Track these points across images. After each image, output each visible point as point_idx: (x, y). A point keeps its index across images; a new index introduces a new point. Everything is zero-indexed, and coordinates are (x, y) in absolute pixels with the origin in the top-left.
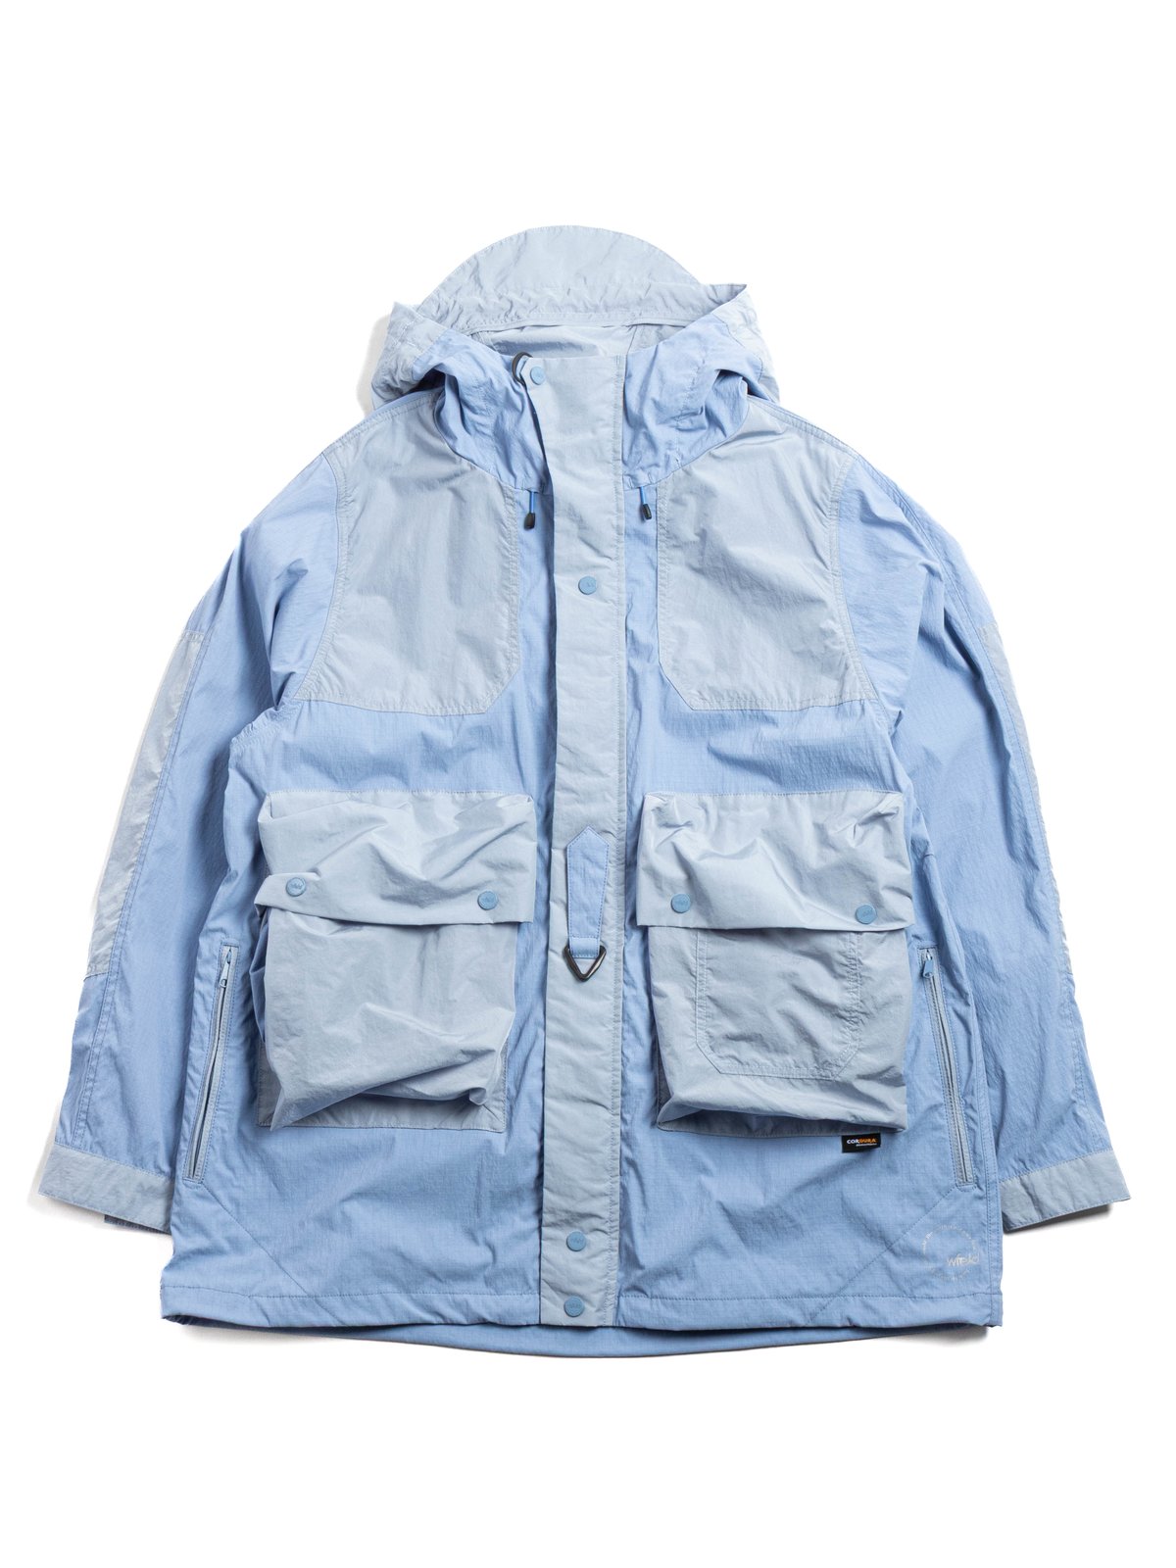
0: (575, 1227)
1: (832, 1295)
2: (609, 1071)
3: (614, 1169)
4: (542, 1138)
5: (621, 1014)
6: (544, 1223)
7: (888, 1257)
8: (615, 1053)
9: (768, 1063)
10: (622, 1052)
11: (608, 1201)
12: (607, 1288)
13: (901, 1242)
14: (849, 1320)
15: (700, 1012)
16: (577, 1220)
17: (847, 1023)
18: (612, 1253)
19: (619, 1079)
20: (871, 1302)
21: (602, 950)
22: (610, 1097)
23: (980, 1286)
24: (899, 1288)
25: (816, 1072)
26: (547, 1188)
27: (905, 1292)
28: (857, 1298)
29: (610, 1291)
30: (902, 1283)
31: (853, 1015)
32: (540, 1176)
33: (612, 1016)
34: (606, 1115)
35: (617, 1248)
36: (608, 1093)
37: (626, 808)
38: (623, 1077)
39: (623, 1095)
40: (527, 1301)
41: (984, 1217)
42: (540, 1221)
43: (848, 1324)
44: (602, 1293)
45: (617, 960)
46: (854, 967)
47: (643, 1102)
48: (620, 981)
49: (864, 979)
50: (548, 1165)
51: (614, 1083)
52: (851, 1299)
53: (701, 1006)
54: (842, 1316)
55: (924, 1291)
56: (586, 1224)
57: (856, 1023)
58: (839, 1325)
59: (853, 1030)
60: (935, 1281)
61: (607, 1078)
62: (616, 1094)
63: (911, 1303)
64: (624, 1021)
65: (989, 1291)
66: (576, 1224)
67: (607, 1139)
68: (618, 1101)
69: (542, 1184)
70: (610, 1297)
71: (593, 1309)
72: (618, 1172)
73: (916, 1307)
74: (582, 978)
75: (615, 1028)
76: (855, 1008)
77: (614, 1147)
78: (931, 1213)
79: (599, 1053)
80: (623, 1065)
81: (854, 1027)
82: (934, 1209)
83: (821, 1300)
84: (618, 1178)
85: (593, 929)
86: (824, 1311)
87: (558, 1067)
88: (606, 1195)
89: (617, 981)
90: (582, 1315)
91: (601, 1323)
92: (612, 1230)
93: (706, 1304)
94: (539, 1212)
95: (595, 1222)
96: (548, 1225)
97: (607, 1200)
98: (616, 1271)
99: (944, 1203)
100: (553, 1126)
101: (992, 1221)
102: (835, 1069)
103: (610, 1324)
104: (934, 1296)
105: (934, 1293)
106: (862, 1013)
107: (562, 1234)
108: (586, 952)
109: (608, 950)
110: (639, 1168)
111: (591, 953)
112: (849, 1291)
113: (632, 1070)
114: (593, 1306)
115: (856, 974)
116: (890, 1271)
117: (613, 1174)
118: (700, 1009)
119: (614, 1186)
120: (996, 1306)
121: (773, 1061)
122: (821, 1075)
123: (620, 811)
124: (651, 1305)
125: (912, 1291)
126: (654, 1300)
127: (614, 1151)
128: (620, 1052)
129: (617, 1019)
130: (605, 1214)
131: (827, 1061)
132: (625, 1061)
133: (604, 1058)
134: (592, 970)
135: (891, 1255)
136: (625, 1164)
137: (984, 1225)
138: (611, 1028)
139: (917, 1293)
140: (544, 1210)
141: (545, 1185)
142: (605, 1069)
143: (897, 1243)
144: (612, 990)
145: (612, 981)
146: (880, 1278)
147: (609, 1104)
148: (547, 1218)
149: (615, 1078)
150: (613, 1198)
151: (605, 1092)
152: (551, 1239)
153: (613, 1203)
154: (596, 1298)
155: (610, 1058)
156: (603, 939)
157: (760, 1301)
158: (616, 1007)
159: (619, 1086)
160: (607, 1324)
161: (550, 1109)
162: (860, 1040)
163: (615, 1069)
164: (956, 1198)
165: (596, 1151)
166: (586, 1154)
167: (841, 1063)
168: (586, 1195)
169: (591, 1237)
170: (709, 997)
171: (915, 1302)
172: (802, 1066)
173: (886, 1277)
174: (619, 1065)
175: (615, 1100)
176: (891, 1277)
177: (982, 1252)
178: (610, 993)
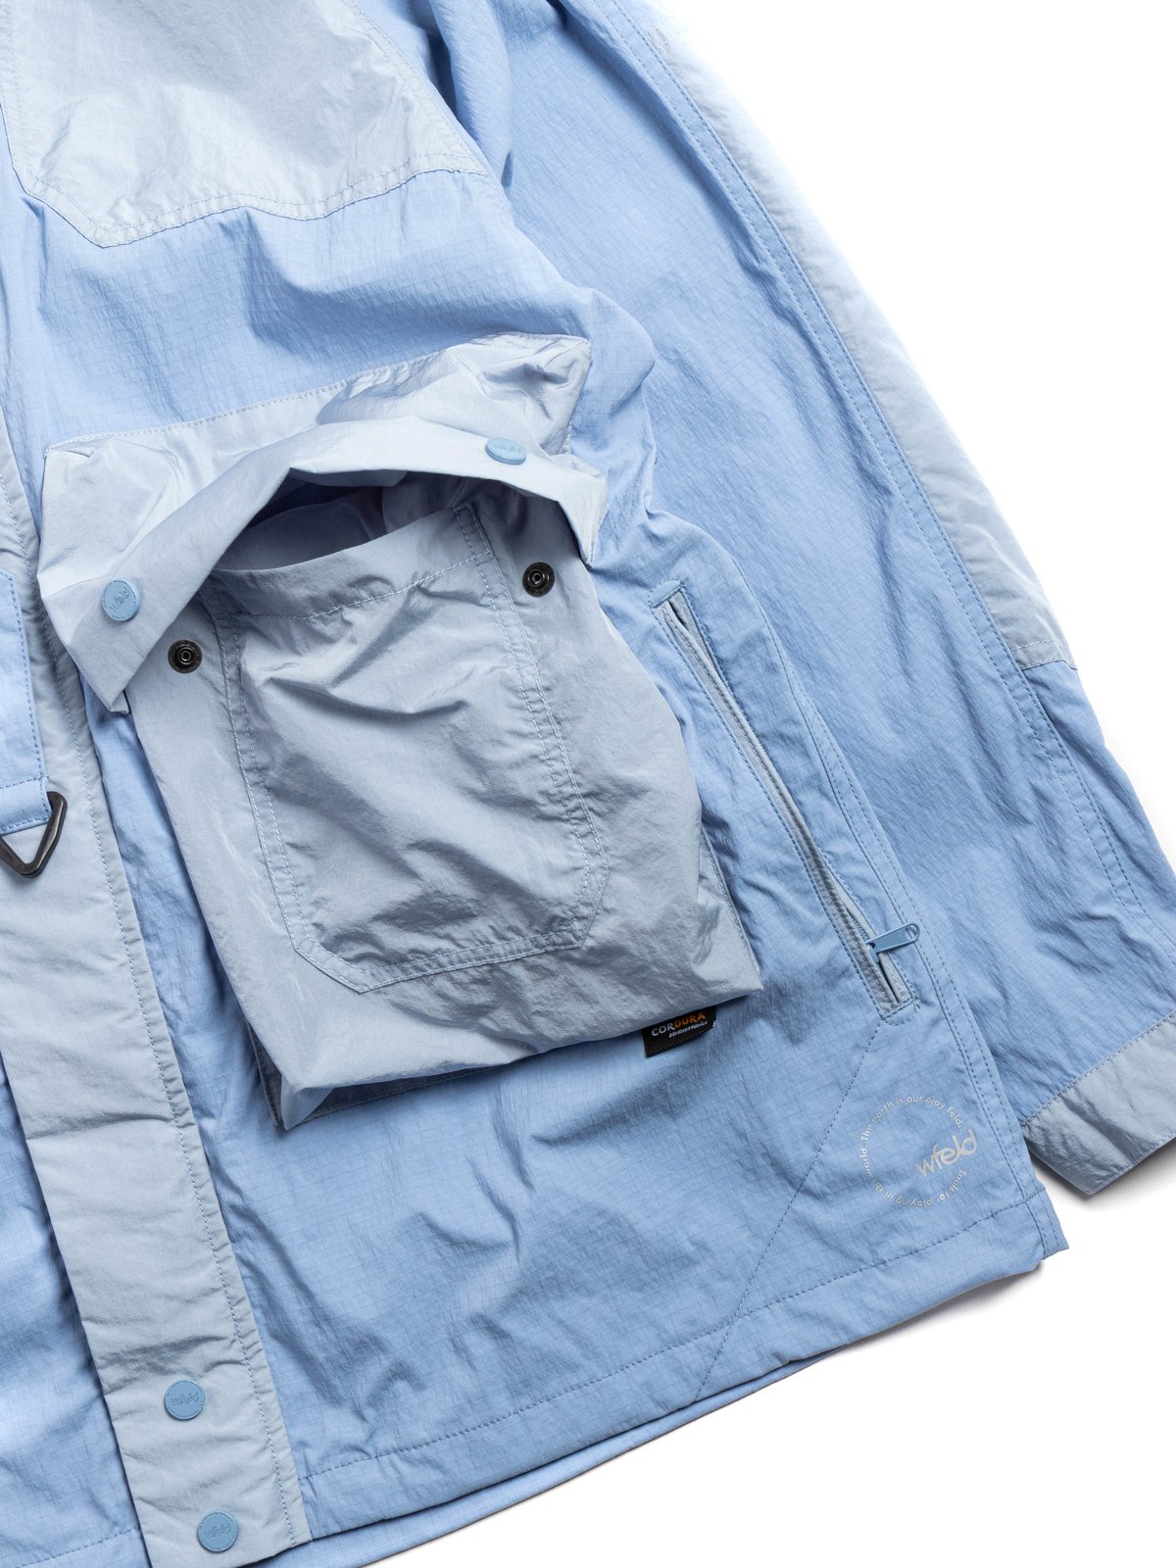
0: (172, 1372)
1: (727, 1322)
2: (147, 1046)
3: (215, 1234)
4: (46, 1220)
5: (136, 924)
6: (105, 1387)
7: (804, 1206)
8: (148, 1006)
9: (445, 944)
10: (162, 1000)
11: (224, 1300)
12: (277, 1469)
13: (819, 1170)
14: (777, 1356)
15: (281, 880)
16: (172, 1360)
17: (568, 827)
18: (264, 1398)
19: (172, 1058)
20: (804, 1304)
21: (56, 800)
22: (163, 1095)
23: (998, 1193)
24: (846, 1255)
25: (543, 940)
26: (90, 1319)
27: (861, 1260)
28: (776, 1307)
29: (284, 1474)
30: (851, 1246)
31: (572, 804)
32: (67, 1294)
33: (118, 934)
34: (168, 1132)
35: (270, 1386)
36: (158, 1091)
37: (22, 489)
38: (177, 1051)
39: (189, 1085)
40: (117, 1552)
41: (955, 1056)
42: (98, 1383)
43: (777, 1363)
44: (269, 1485)
45: (95, 814)
46: (537, 707)
47: (230, 1090)
48: (112, 856)
49: (568, 726)
50: (77, 1273)
51: (164, 1067)
52: (765, 1314)
53: (280, 868)
54: (759, 1353)
55: (898, 1241)
56: (192, 1360)
57: (584, 819)
58: (760, 1372)
59: (584, 836)
60: (910, 1216)
61: (143, 1064)
62: (172, 1087)
63: (882, 1277)
64: (147, 937)
65: (1019, 1198)
66: (172, 1366)
67: (182, 1181)
68: (183, 1099)
69: (76, 1311)
70: (287, 1485)
71: (257, 1524)
72: (224, 1237)
73: (893, 1282)
74: (28, 873)
75: (132, 957)
76: (568, 790)
77: (202, 1192)
78: (854, 1090)
79: (113, 1018)
80: (170, 1025)
81: (583, 828)
82: (857, 1082)
83: (706, 1339)
84: (229, 1250)
85: (27, 763)
86: (721, 1358)
87: (33, 1072)
88: (214, 1290)
89: (107, 859)
90: (239, 1544)
91: (287, 1543)
92: (249, 1353)
93: (489, 1434)
94: (89, 1365)
95: (210, 1351)
96: (115, 1388)
97: (219, 1300)
98: (283, 1431)
99: (870, 1060)
100: (63, 1193)
101: (972, 1059)
102: (577, 925)
103: (307, 1537)
104: (919, 1246)
105: (918, 1241)
106: (586, 796)
107: (151, 1392)
108: (23, 815)
109: (69, 798)
110: (263, 1219)
111: (36, 812)
112: (757, 1299)
113: (190, 1031)
114: (255, 1516)
115: (547, 720)
116: (818, 1232)
117: (217, 1243)
118: (280, 875)
119: (224, 1267)
120: (1043, 1218)
121: (453, 940)
122: (554, 944)
123: (12, 498)
124: (382, 1469)
125: (874, 1252)
126: (384, 1459)
127: (203, 1199)
128: (157, 1002)
129: (130, 936)
130: (226, 1329)
131: (554, 918)
132: (172, 1017)
133: (129, 1025)
134: (48, 846)
135: (810, 1201)
136: (233, 1219)
137: (961, 1071)
138: (124, 958)
139: (884, 1253)
140: (98, 1361)
141: (83, 1311)
142: (136, 1045)
143: (812, 1175)
144: (104, 878)
145: (97, 860)
146: (808, 1253)
147: (165, 1110)
148: (109, 1375)
149: (163, 1058)
150: (231, 1291)
151: (149, 1090)
152: (130, 1412)
153: (233, 1302)
154: (260, 1498)
155: (139, 1020)
156: (53, 777)
157: (590, 1389)
158: (122, 914)
159: (175, 1071)
160: (300, 1540)
161: (45, 1161)
162: (606, 849)
163: (155, 1041)
164: (891, 1041)
165: (169, 1212)
166: (148, 1225)
167: (584, 911)
168: (175, 1305)
169: (207, 1382)
170: (293, 845)
171: (887, 1271)
172: (510, 935)
173: (815, 1245)
174: (163, 1029)
175: (176, 1099)
176: (825, 1243)
177: (976, 1126)
178: (99, 887)
